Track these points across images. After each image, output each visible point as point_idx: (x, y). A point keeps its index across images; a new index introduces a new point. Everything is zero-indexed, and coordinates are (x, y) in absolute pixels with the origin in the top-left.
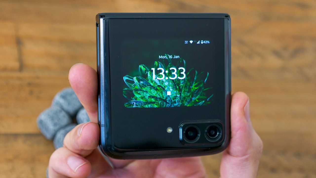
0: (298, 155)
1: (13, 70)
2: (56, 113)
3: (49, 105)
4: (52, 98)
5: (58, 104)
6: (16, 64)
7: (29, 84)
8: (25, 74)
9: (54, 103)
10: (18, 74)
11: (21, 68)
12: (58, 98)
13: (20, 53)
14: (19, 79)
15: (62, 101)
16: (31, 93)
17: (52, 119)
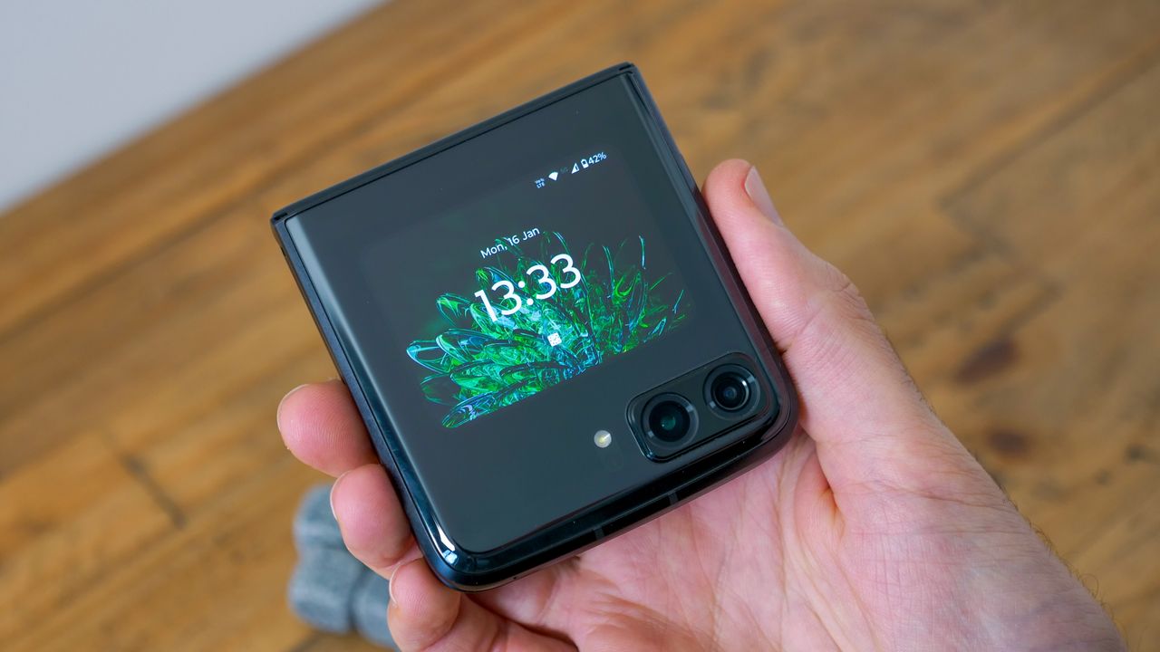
2: (321, 565)
4: (288, 539)
5: (316, 540)
7: (221, 542)
8: (198, 525)
9: (300, 545)
10: (179, 538)
11: (178, 516)
12: (303, 529)
14: (190, 545)
15: (315, 531)
16: (237, 557)
17: (320, 581)
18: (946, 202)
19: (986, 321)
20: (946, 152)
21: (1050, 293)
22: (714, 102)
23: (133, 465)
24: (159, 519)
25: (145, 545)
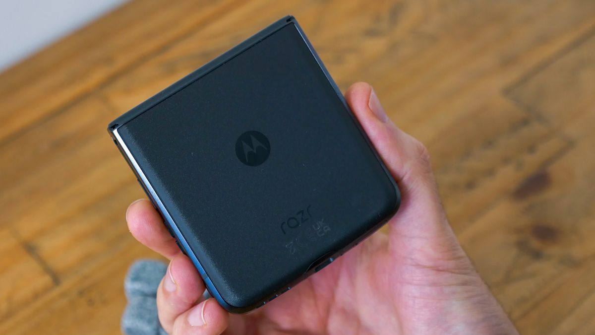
0: (489, 143)
1: (46, 290)
2: (141, 306)
3: (125, 301)
4: (122, 291)
5: (135, 292)
6: (46, 280)
7: (81, 293)
8: (67, 284)
9: (128, 294)
10: (57, 291)
11: (56, 278)
12: (130, 286)
13: (42, 261)
14: (63, 295)
15: (137, 286)
16: (91, 302)
17: (140, 316)
18: (507, 91)
19: (532, 162)
20: (508, 62)
21: (570, 144)
22: (371, 33)
23: (30, 248)
24: (44, 280)
25: (36, 296)
